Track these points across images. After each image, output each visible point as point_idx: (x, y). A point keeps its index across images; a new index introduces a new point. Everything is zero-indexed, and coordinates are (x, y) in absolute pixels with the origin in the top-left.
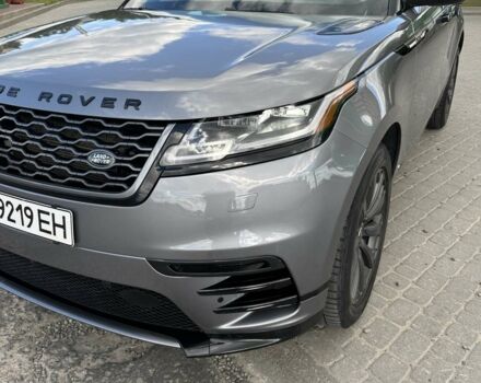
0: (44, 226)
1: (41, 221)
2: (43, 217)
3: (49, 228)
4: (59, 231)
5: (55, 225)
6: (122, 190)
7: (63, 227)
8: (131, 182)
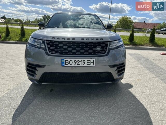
1: (87, 62)
6: (104, 53)
7: (93, 62)
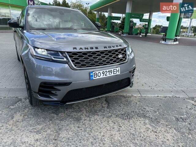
0: (114, 73)
2: (114, 71)
3: (116, 72)
4: (118, 72)
5: (117, 71)
7: (119, 71)
8: (126, 59)
